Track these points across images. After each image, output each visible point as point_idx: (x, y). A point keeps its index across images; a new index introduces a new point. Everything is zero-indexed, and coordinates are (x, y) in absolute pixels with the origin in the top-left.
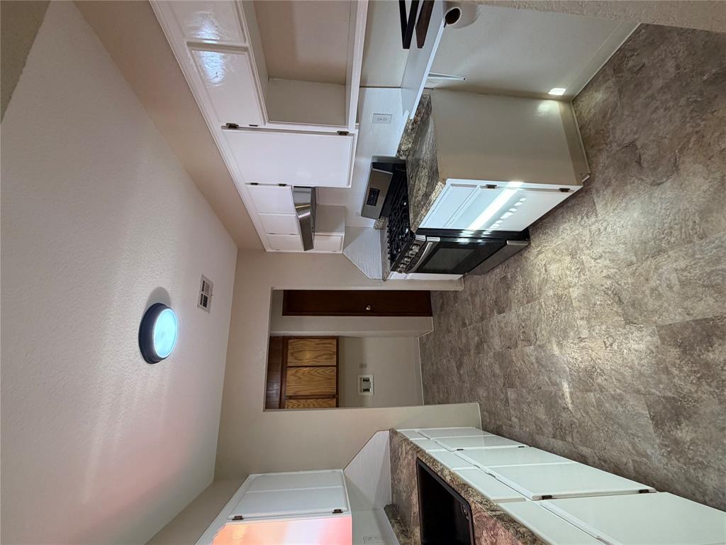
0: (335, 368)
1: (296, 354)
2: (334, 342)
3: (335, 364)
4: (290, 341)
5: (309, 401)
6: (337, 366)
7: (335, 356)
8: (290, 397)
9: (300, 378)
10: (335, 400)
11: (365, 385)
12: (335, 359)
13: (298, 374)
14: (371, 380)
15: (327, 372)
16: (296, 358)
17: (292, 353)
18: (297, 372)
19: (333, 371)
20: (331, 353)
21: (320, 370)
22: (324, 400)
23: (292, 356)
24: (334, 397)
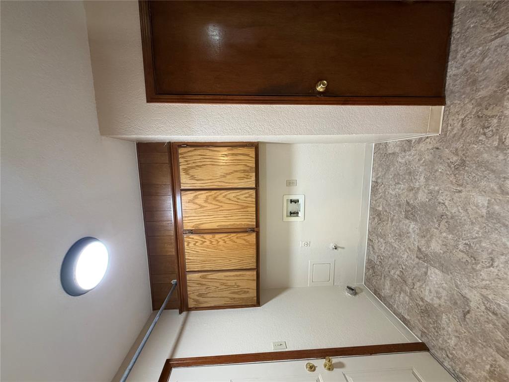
0: (253, 192)
1: (192, 172)
2: (252, 152)
3: (254, 186)
4: (181, 150)
5: (218, 236)
6: (256, 189)
7: (254, 174)
8: (192, 232)
9: (202, 207)
10: (254, 235)
11: (293, 207)
12: (254, 178)
13: (197, 201)
14: (301, 202)
15: (242, 197)
16: (193, 178)
17: (184, 169)
18: (196, 197)
19: (250, 196)
20: (247, 169)
21: (232, 195)
22: (239, 235)
23: (188, 174)
24: (253, 230)
